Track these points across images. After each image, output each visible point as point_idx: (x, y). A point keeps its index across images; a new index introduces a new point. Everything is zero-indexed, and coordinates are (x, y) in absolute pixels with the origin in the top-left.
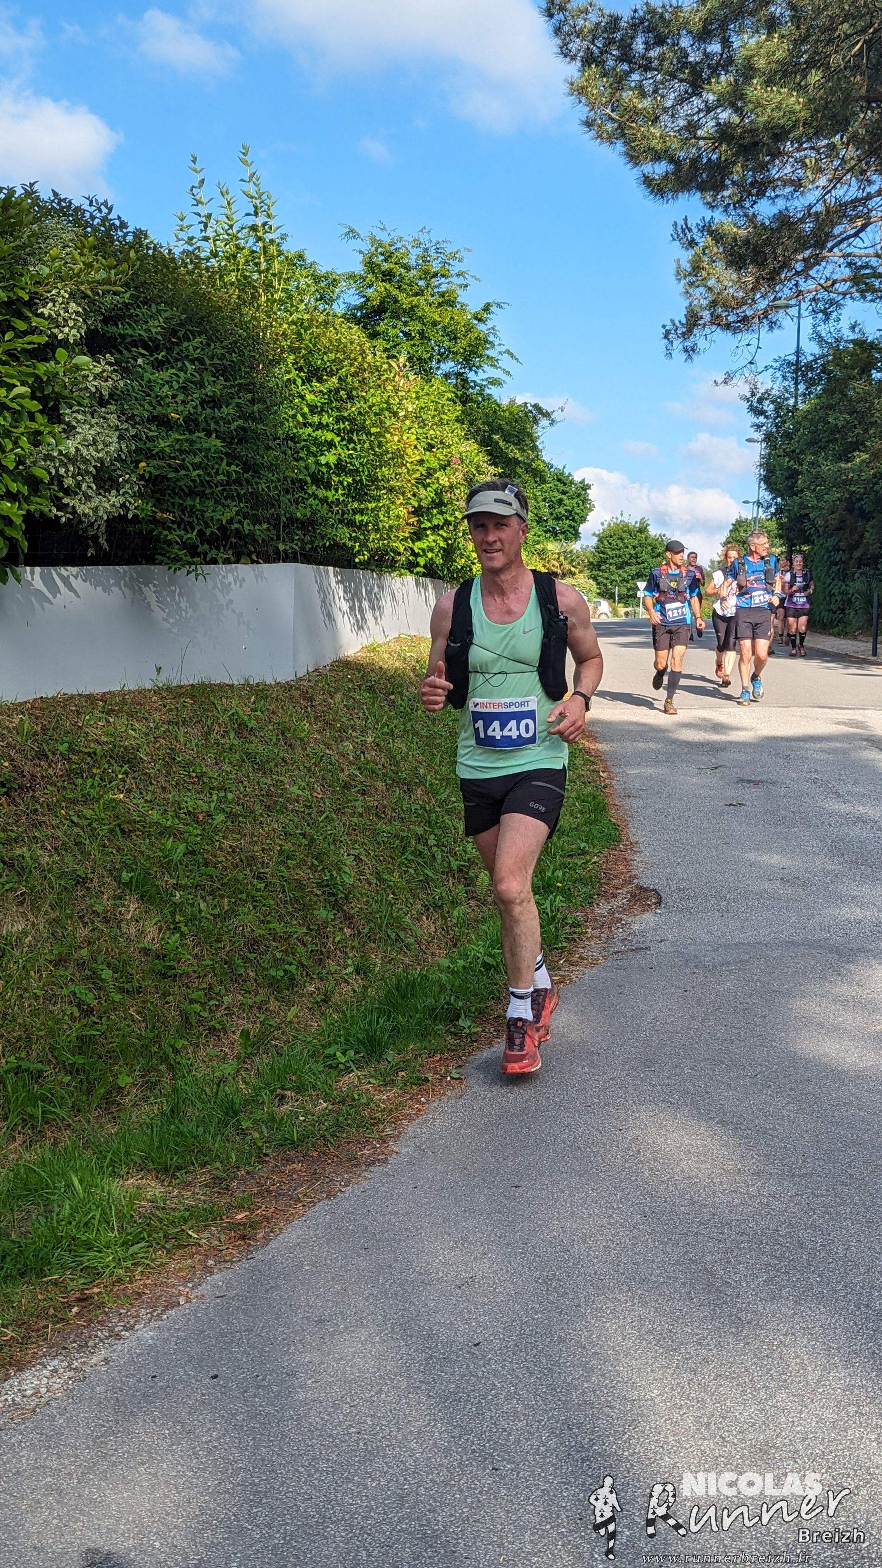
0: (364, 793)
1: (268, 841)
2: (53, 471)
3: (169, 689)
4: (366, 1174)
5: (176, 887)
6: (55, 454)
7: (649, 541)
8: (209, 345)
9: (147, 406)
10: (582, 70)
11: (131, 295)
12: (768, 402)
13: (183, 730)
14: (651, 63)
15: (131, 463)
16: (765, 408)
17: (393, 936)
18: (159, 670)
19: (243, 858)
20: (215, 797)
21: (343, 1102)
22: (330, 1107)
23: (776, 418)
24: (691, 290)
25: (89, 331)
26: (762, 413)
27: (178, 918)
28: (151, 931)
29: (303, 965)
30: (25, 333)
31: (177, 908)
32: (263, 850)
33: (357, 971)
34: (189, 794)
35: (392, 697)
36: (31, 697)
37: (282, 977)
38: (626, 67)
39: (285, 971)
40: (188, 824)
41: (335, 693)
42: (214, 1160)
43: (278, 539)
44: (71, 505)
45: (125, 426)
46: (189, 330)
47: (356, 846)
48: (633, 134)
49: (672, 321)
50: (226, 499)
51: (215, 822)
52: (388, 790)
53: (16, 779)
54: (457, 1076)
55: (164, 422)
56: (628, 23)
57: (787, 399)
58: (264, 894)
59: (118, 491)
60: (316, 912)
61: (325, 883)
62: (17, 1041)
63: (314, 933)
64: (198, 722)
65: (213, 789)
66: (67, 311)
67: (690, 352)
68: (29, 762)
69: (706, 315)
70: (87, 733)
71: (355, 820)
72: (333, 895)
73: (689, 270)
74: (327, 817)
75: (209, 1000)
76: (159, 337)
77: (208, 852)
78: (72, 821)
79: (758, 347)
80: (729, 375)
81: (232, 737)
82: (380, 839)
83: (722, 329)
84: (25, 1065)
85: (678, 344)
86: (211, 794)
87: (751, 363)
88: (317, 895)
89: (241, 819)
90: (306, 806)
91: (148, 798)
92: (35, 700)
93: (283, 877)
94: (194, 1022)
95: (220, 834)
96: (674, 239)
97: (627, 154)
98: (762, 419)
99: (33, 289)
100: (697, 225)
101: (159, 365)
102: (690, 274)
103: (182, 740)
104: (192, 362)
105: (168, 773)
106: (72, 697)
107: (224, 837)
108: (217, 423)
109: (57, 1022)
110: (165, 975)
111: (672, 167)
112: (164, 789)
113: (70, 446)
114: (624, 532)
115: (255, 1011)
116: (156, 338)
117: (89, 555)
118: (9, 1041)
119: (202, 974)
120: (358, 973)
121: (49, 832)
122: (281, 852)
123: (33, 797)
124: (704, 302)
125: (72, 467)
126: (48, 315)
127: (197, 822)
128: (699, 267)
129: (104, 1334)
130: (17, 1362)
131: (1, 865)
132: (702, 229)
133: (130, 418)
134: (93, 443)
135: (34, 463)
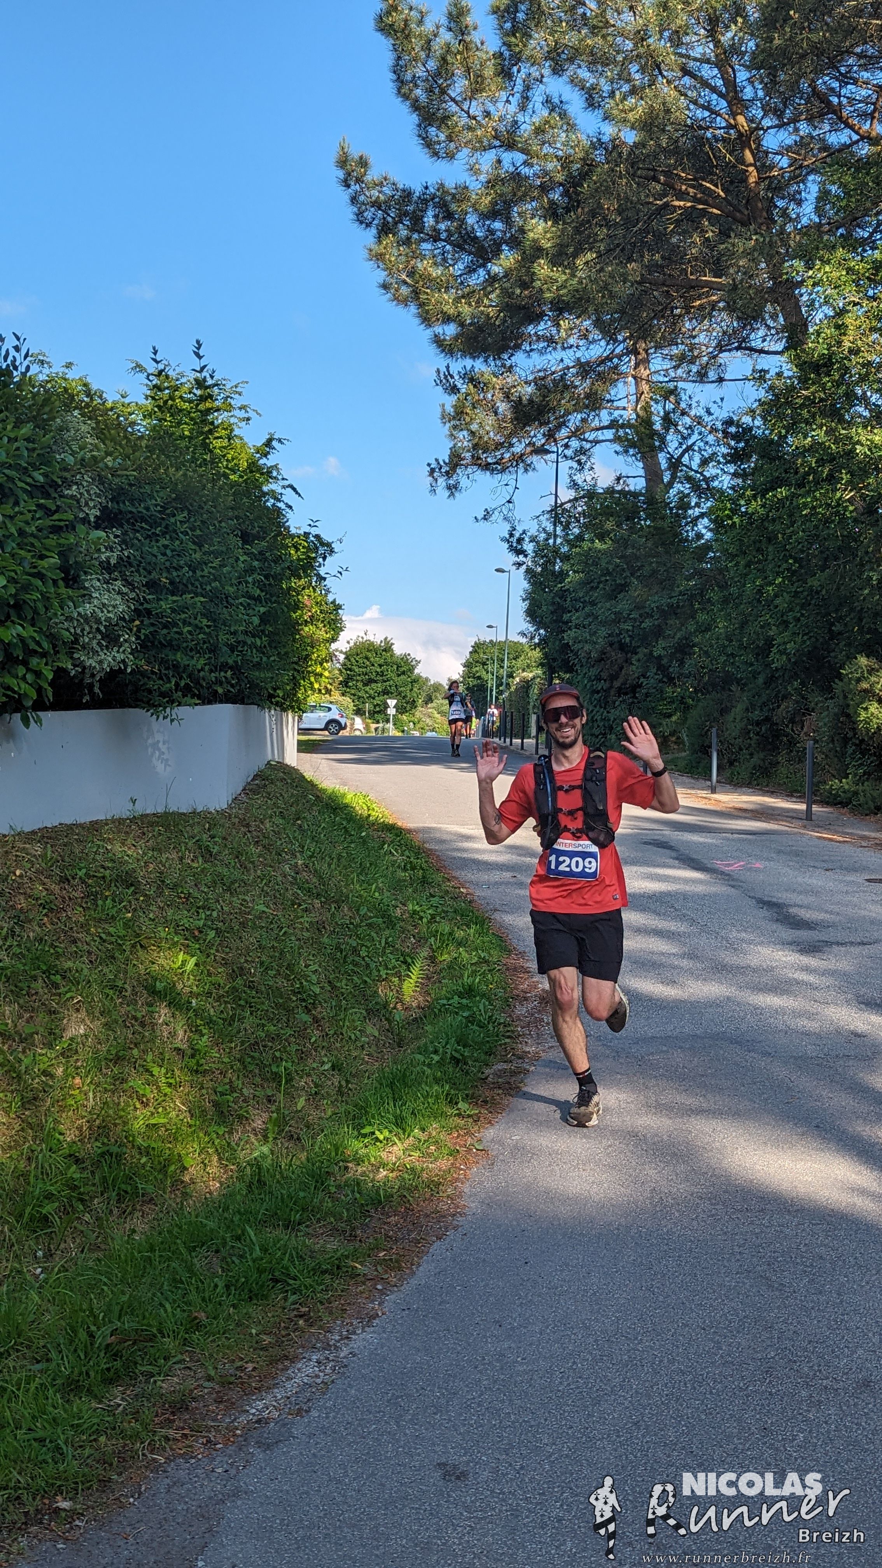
1: (250, 954)
2: (72, 630)
3: (143, 818)
5: (191, 994)
6: (75, 616)
7: (394, 659)
9: (144, 573)
10: (378, 237)
11: (135, 477)
12: (528, 542)
14: (440, 234)
15: (131, 621)
16: (525, 548)
18: (134, 802)
19: (235, 969)
20: (203, 915)
21: (399, 1170)
22: (391, 1175)
23: (537, 558)
24: (455, 433)
25: (104, 509)
26: (522, 552)
27: (199, 1022)
28: (181, 1033)
30: (56, 511)
31: (196, 1013)
32: (246, 961)
34: (183, 912)
36: (36, 827)
38: (417, 236)
40: (187, 940)
41: (264, 819)
42: (327, 1216)
43: (217, 683)
44: (81, 659)
45: (125, 590)
48: (427, 299)
49: (437, 460)
50: (191, 650)
51: (209, 938)
53: (50, 901)
55: (152, 585)
56: (419, 198)
57: (547, 540)
58: (256, 1000)
59: (119, 648)
60: (296, 1016)
61: (296, 990)
62: (99, 1128)
63: (296, 1034)
64: (174, 847)
65: (199, 908)
66: (88, 493)
67: (453, 489)
68: (57, 886)
69: (468, 455)
70: (94, 860)
71: (303, 934)
72: (304, 1000)
73: (453, 414)
74: (284, 932)
75: (233, 1092)
76: (157, 514)
77: (207, 963)
78: (101, 938)
79: (516, 487)
80: (488, 512)
81: (201, 860)
83: (482, 470)
85: (442, 482)
86: (198, 912)
87: (509, 502)
88: (293, 1001)
89: (226, 934)
90: (267, 922)
92: (41, 829)
93: (267, 985)
94: (225, 1111)
95: (214, 947)
96: (437, 385)
97: (420, 316)
98: (522, 558)
99: (61, 475)
100: (459, 373)
102: (454, 418)
103: (166, 864)
105: (164, 894)
106: (71, 827)
107: (217, 951)
110: (197, 1071)
111: (459, 330)
112: (162, 908)
113: (86, 608)
114: (370, 650)
115: (267, 1102)
117: (82, 701)
119: (224, 1070)
122: (262, 963)
123: (68, 916)
124: (467, 445)
125: (87, 628)
126: (72, 497)
127: (195, 937)
128: (462, 412)
129: (337, 1338)
130: (286, 1357)
131: (58, 977)
132: (463, 377)
133: (128, 583)
134: (104, 605)
135: (56, 624)
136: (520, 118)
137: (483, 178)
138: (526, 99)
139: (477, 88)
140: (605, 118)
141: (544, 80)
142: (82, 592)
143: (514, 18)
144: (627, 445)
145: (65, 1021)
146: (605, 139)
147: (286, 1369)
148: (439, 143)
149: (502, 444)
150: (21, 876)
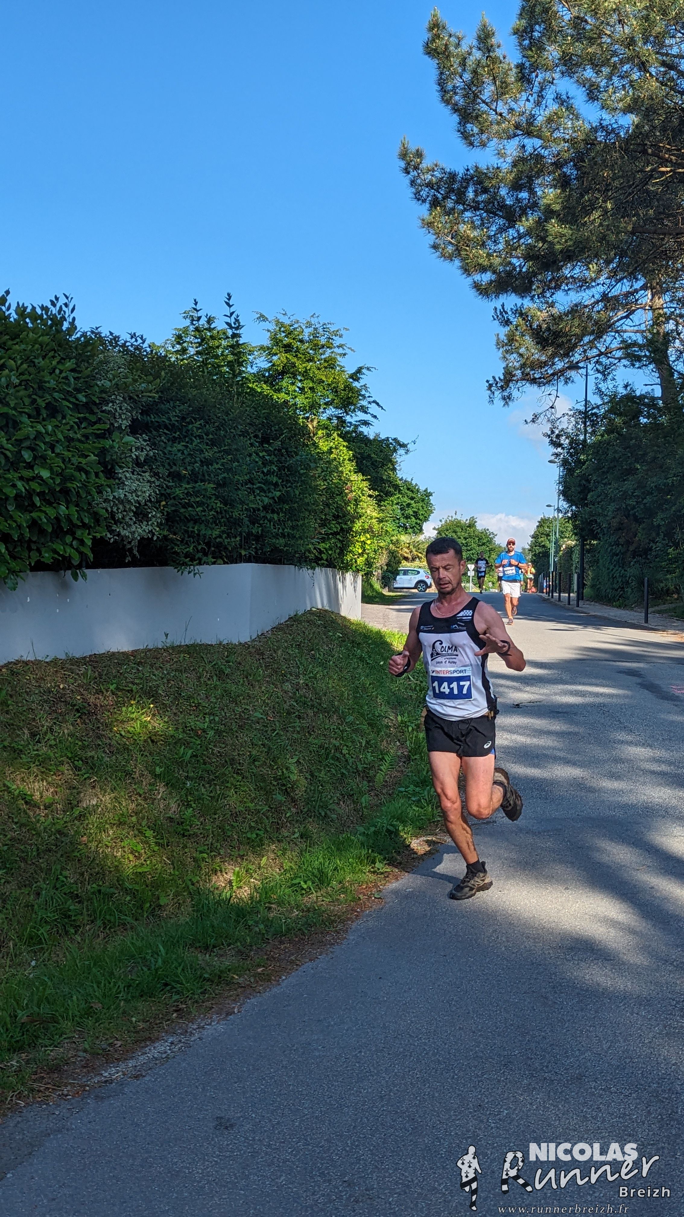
0: (299, 717)
1: (242, 749)
2: (109, 509)
3: (173, 648)
4: (331, 949)
5: (187, 778)
6: (111, 499)
7: (476, 533)
8: (205, 426)
9: (167, 466)
10: (430, 210)
11: (160, 397)
12: (564, 437)
13: (185, 675)
14: (479, 204)
15: (157, 502)
16: (562, 442)
17: (323, 814)
18: (167, 635)
19: (227, 760)
20: (207, 720)
21: (308, 911)
22: (301, 914)
23: (570, 449)
24: (507, 356)
25: (134, 421)
26: (559, 445)
27: (189, 797)
28: (174, 806)
29: (268, 831)
30: (95, 423)
31: (189, 792)
32: (239, 754)
33: (302, 836)
34: (192, 717)
35: (313, 652)
36: (88, 654)
37: (256, 838)
38: (461, 207)
39: (257, 834)
40: (191, 737)
41: (278, 650)
42: (236, 942)
43: (241, 547)
44: (118, 530)
45: (153, 479)
46: (192, 417)
47: (297, 753)
48: (467, 255)
49: (494, 377)
50: (212, 524)
51: (209, 736)
52: (315, 715)
53: (85, 707)
54: (378, 897)
55: (176, 476)
56: (462, 178)
57: (577, 435)
58: (242, 783)
59: (148, 522)
60: (274, 796)
61: (278, 777)
62: (97, 874)
63: (273, 810)
64: (193, 670)
65: (205, 714)
66: (121, 409)
67: (507, 399)
68: (92, 696)
69: (518, 373)
70: (126, 678)
71: (295, 735)
73: (506, 341)
74: (277, 733)
75: (211, 852)
76: (176, 423)
77: (205, 755)
78: (121, 735)
79: (557, 396)
80: (536, 416)
81: (215, 680)
82: (311, 749)
83: (531, 384)
84: (103, 889)
85: (498, 394)
86: (205, 717)
87: (552, 407)
88: (274, 785)
89: (224, 734)
90: (264, 726)
91: (166, 719)
92: (90, 656)
93: (253, 773)
94: (202, 865)
95: (212, 744)
96: (495, 319)
97: (462, 267)
98: (559, 450)
99: (100, 396)
100: (512, 309)
101: (174, 440)
102: (506, 344)
103: (185, 682)
104: (195, 437)
105: (178, 704)
106: (114, 654)
107: (215, 746)
108: (209, 475)
109: (120, 863)
110: (184, 835)
111: (494, 277)
112: (175, 714)
113: (120, 493)
114: (458, 526)
115: (239, 860)
116: (174, 424)
117: (127, 561)
118: (91, 875)
119: (206, 835)
120: (302, 838)
121: (108, 741)
122: (250, 756)
123: (96, 719)
124: (517, 365)
125: (121, 507)
126: (109, 411)
127: (197, 736)
128: (513, 339)
129: (195, 1027)
130: (150, 1039)
131: (80, 762)
132: (515, 312)
133: (156, 474)
134: (135, 491)
135: (98, 504)
136: (536, 111)
137: (509, 160)
138: (541, 96)
139: (502, 90)
140: (603, 108)
141: (554, 82)
142: (117, 481)
143: (532, 36)
144: (634, 359)
145: (82, 795)
146: (605, 123)
147: (147, 1046)
148: (473, 135)
149: (545, 363)
150: (63, 689)
